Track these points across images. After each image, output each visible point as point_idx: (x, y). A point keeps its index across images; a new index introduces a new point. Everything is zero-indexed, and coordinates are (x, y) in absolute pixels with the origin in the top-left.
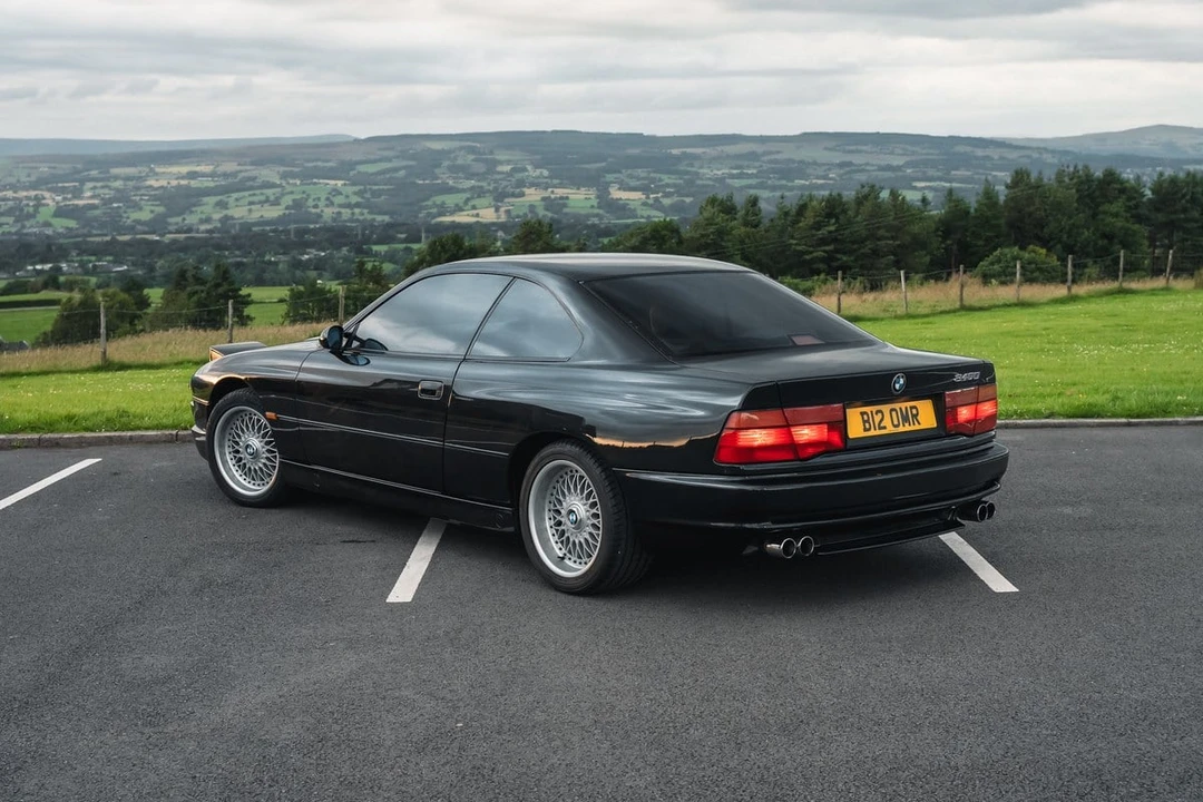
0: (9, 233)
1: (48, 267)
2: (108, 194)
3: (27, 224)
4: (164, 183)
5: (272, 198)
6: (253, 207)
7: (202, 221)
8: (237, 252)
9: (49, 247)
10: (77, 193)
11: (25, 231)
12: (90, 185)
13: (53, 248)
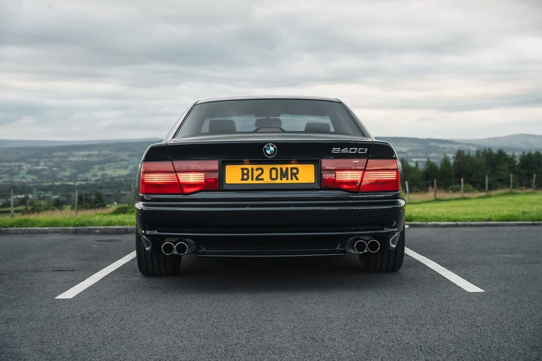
0: (7, 182)
1: (23, 196)
2: (51, 164)
3: (15, 177)
4: (76, 159)
5: (124, 166)
6: (116, 170)
7: (93, 176)
8: (108, 190)
9: (24, 187)
10: (37, 164)
11: (13, 180)
12: (43, 160)
13: (26, 188)
